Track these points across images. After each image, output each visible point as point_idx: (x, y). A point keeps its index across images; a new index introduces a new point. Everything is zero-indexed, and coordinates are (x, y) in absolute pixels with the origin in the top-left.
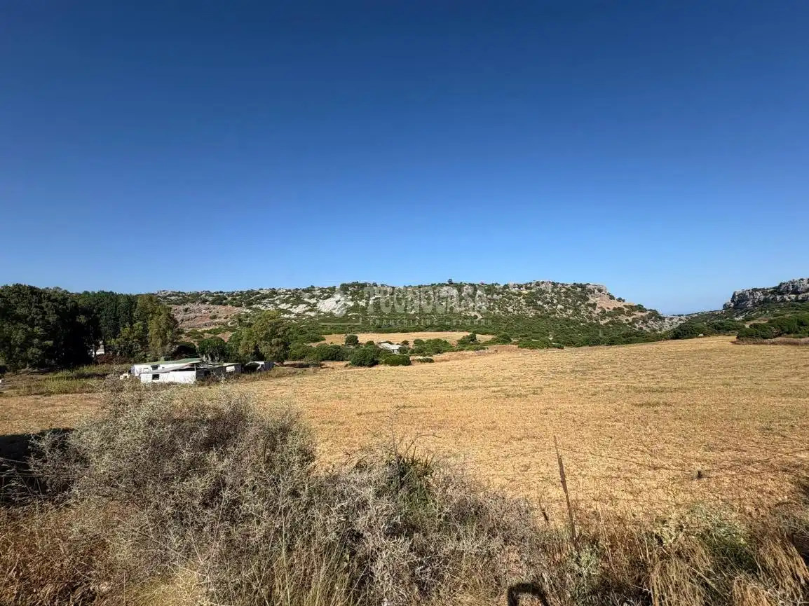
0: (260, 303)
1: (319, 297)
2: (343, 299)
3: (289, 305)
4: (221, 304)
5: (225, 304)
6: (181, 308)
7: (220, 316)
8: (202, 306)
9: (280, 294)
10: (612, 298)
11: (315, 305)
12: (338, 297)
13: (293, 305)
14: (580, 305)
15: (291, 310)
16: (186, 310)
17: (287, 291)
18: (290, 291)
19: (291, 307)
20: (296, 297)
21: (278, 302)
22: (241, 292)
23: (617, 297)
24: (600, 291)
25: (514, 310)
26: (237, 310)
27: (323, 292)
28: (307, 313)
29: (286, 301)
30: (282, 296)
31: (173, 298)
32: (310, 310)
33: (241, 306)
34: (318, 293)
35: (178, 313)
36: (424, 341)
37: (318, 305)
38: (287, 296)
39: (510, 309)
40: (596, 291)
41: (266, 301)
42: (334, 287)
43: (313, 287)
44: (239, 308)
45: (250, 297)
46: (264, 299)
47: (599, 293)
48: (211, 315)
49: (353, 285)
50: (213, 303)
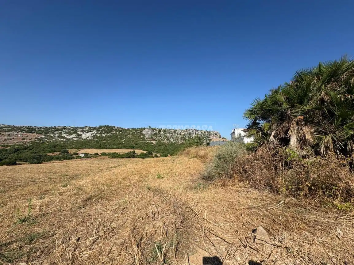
0: (53, 133)
1: (85, 131)
2: (96, 133)
3: (68, 135)
4: (31, 132)
5: (34, 133)
6: (7, 133)
7: (27, 138)
8: (20, 133)
9: (67, 129)
10: (220, 137)
11: (81, 135)
12: (95, 132)
13: (69, 135)
14: (205, 139)
15: (67, 137)
16: (9, 135)
17: (71, 128)
18: (73, 128)
19: (67, 136)
20: (75, 131)
21: (63, 133)
22: (46, 127)
23: (223, 137)
24: (216, 134)
25: (173, 141)
26: (38, 136)
27: (89, 129)
28: (73, 139)
29: (67, 133)
30: (67, 130)
31: (5, 128)
32: (76, 137)
33: (41, 134)
34: (86, 129)
35: (4, 136)
36: (107, 153)
37: (82, 135)
38: (70, 130)
39: (172, 141)
40: (214, 134)
41: (57, 132)
42: (96, 127)
43: (86, 126)
44: (39, 135)
45: (50, 130)
46: (56, 131)
47: (215, 135)
48: (23, 138)
49: (104, 126)
50: (27, 132)
